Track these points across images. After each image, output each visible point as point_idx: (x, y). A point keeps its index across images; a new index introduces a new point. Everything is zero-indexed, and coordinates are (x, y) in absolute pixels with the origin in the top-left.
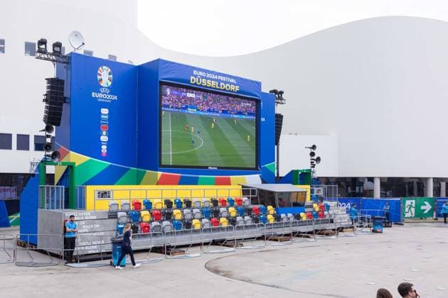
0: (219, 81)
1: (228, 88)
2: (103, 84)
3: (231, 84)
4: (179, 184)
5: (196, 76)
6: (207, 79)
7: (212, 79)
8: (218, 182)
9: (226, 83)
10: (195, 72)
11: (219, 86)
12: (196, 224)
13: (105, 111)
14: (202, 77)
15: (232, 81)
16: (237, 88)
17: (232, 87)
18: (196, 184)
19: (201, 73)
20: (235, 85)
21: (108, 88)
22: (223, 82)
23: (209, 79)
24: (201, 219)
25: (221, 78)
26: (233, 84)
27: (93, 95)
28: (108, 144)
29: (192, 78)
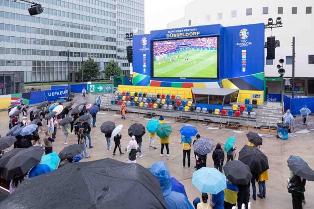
0: (185, 33)
1: (191, 34)
2: (144, 45)
3: (193, 32)
4: (161, 86)
5: (169, 34)
6: (176, 33)
7: (179, 33)
8: (184, 86)
9: (189, 32)
10: (169, 32)
11: (185, 35)
12: (141, 104)
13: (144, 55)
14: (173, 33)
15: (194, 29)
16: (198, 33)
17: (194, 33)
18: (170, 87)
19: (172, 31)
20: (196, 31)
21: (146, 46)
22: (187, 32)
23: (178, 33)
24: (144, 103)
25: (186, 30)
26: (195, 31)
27: (140, 50)
28: (146, 68)
29: (167, 35)
